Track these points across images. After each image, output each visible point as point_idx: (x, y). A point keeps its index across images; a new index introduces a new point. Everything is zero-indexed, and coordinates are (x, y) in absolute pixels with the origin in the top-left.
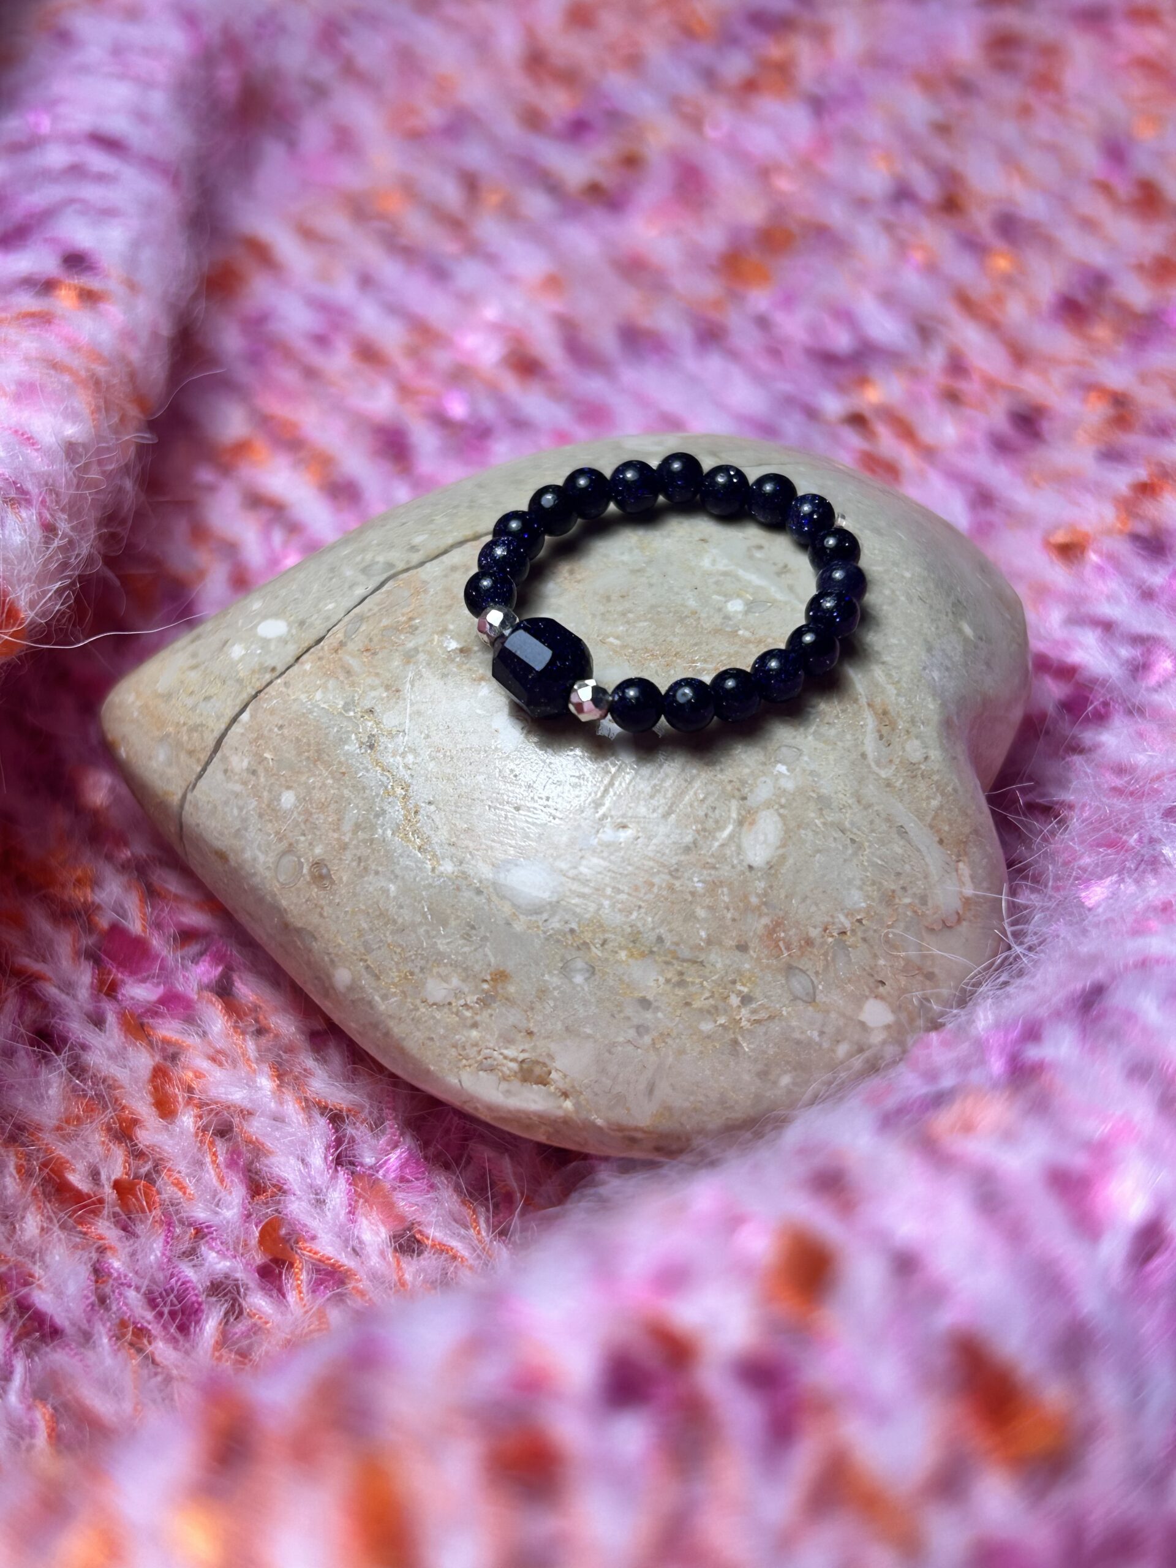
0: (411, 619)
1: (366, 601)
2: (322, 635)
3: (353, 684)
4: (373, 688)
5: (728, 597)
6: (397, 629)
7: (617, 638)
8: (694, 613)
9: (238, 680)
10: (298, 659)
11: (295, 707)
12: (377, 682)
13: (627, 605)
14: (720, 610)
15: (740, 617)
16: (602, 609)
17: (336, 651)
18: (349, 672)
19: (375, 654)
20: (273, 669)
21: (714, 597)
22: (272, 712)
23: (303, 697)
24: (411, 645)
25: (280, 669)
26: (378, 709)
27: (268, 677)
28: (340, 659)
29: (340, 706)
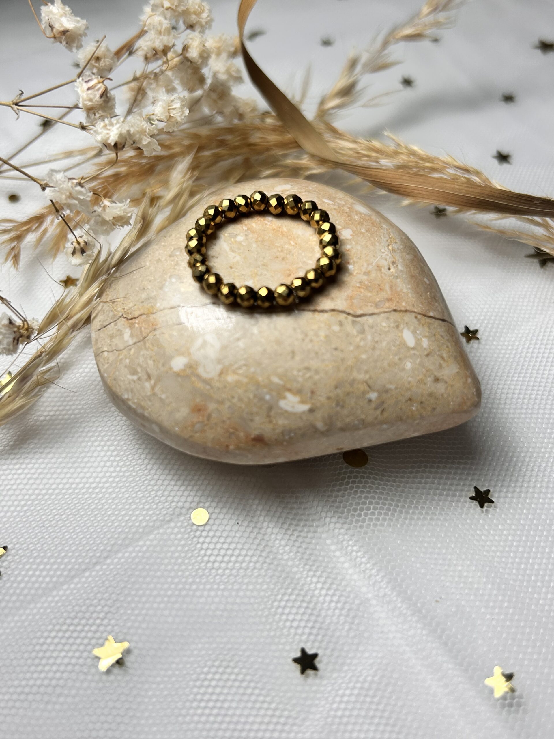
0: (359, 287)
1: (370, 312)
2: (393, 313)
3: (392, 282)
4: (385, 275)
5: (240, 243)
6: (367, 288)
7: (290, 244)
8: (256, 242)
9: (430, 329)
10: (406, 311)
11: (414, 296)
12: (383, 275)
13: (278, 254)
14: (247, 239)
15: (242, 234)
16: (288, 256)
17: (391, 299)
18: (391, 287)
19: (379, 285)
20: (416, 317)
21: (244, 244)
22: (422, 303)
23: (410, 295)
24: (365, 277)
25: (414, 315)
26: (387, 268)
27: (419, 317)
28: (391, 294)
29: (398, 280)
